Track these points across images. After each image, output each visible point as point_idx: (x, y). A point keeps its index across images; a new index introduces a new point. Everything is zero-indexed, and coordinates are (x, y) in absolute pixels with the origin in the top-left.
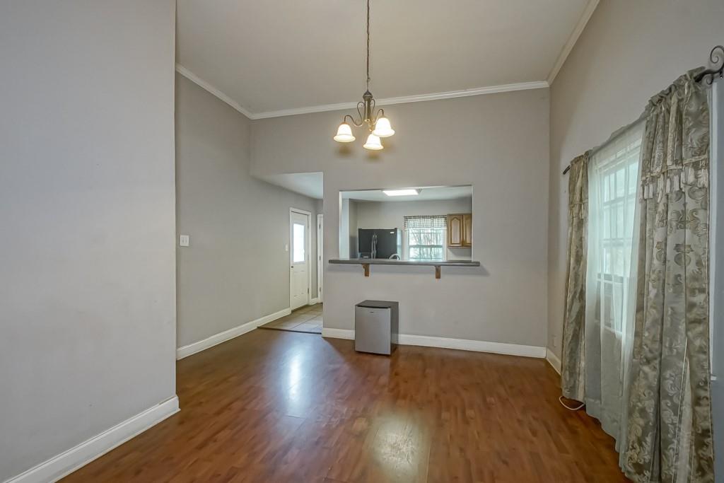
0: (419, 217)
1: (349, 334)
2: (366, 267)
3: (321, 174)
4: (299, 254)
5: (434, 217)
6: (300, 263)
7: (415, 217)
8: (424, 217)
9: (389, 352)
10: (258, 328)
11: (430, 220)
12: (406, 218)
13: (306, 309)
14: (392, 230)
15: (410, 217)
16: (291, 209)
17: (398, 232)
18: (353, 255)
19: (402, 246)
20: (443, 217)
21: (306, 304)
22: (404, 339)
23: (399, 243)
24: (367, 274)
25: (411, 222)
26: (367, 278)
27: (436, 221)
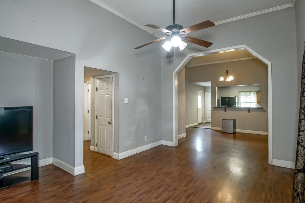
0: (245, 92)
1: (220, 129)
2: (225, 109)
3: (211, 82)
4: (200, 105)
5: (251, 92)
6: (200, 109)
7: (243, 92)
8: (247, 92)
9: (233, 133)
10: (191, 127)
11: (249, 93)
12: (240, 92)
13: (202, 124)
14: (234, 97)
15: (241, 92)
16: (198, 91)
17: (236, 97)
18: (219, 105)
19: (238, 103)
20: (255, 91)
21: (201, 122)
22: (238, 130)
23: (237, 101)
24: (225, 111)
25: (242, 94)
26: (225, 112)
27: (252, 93)
